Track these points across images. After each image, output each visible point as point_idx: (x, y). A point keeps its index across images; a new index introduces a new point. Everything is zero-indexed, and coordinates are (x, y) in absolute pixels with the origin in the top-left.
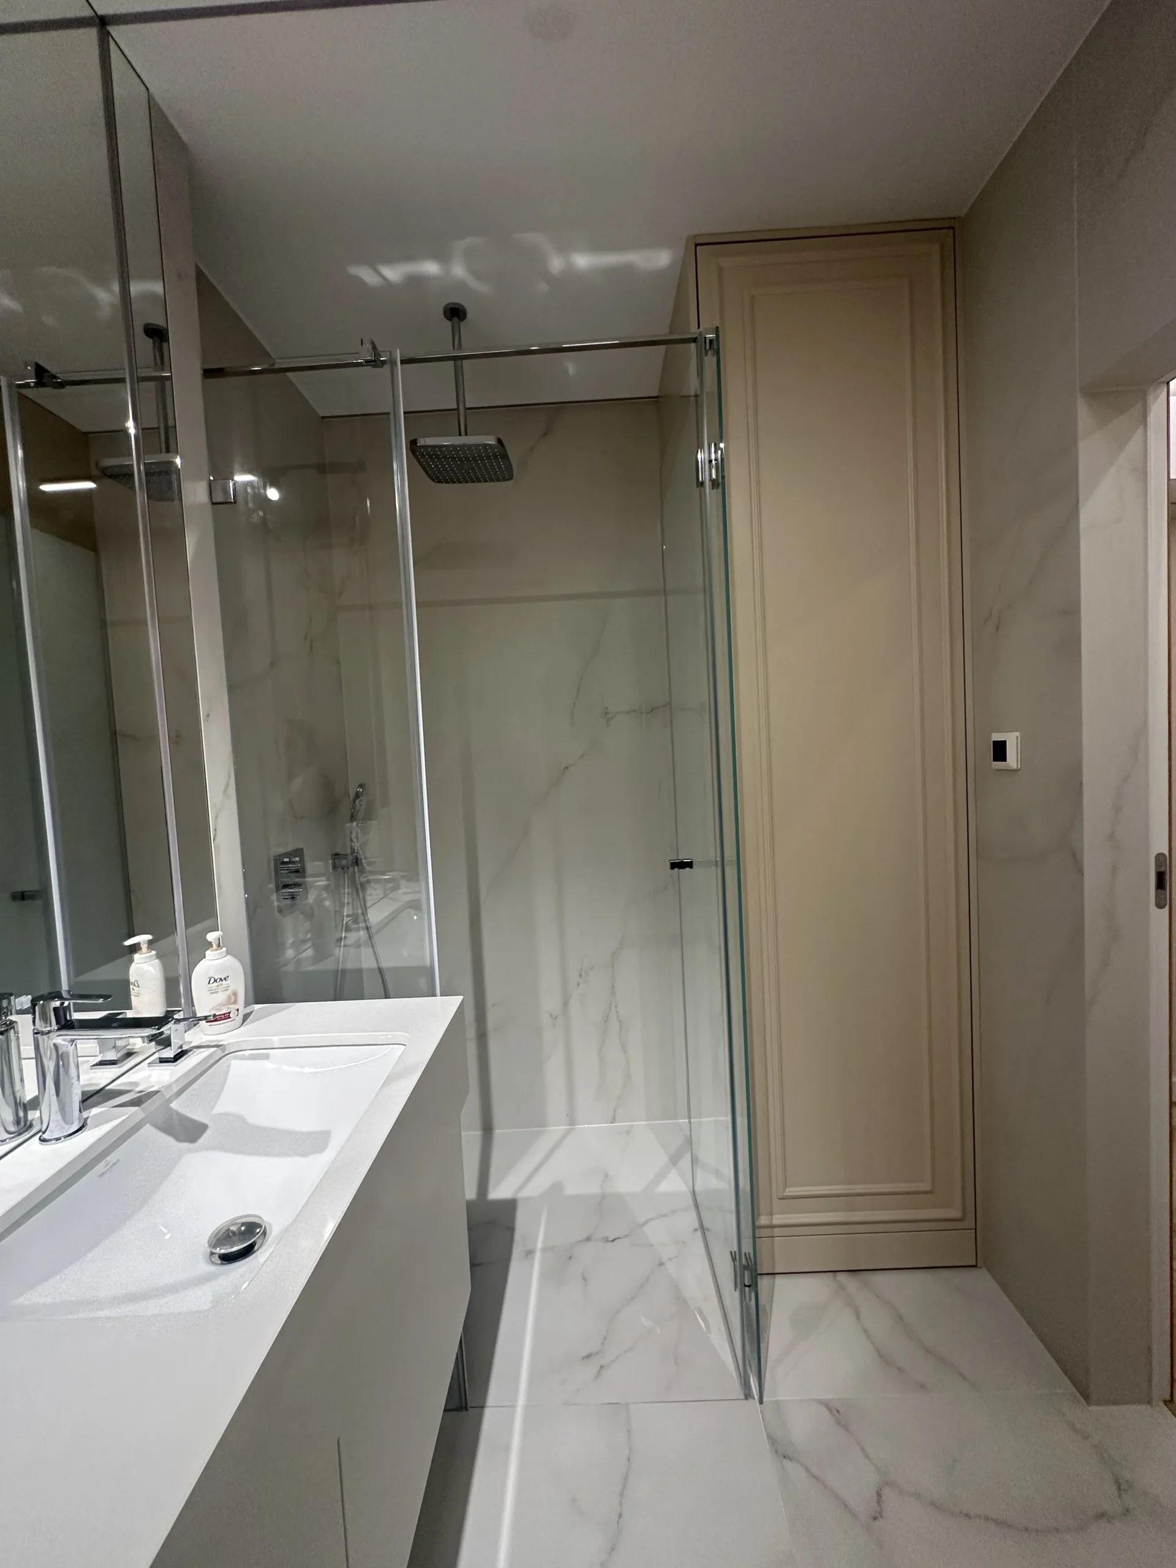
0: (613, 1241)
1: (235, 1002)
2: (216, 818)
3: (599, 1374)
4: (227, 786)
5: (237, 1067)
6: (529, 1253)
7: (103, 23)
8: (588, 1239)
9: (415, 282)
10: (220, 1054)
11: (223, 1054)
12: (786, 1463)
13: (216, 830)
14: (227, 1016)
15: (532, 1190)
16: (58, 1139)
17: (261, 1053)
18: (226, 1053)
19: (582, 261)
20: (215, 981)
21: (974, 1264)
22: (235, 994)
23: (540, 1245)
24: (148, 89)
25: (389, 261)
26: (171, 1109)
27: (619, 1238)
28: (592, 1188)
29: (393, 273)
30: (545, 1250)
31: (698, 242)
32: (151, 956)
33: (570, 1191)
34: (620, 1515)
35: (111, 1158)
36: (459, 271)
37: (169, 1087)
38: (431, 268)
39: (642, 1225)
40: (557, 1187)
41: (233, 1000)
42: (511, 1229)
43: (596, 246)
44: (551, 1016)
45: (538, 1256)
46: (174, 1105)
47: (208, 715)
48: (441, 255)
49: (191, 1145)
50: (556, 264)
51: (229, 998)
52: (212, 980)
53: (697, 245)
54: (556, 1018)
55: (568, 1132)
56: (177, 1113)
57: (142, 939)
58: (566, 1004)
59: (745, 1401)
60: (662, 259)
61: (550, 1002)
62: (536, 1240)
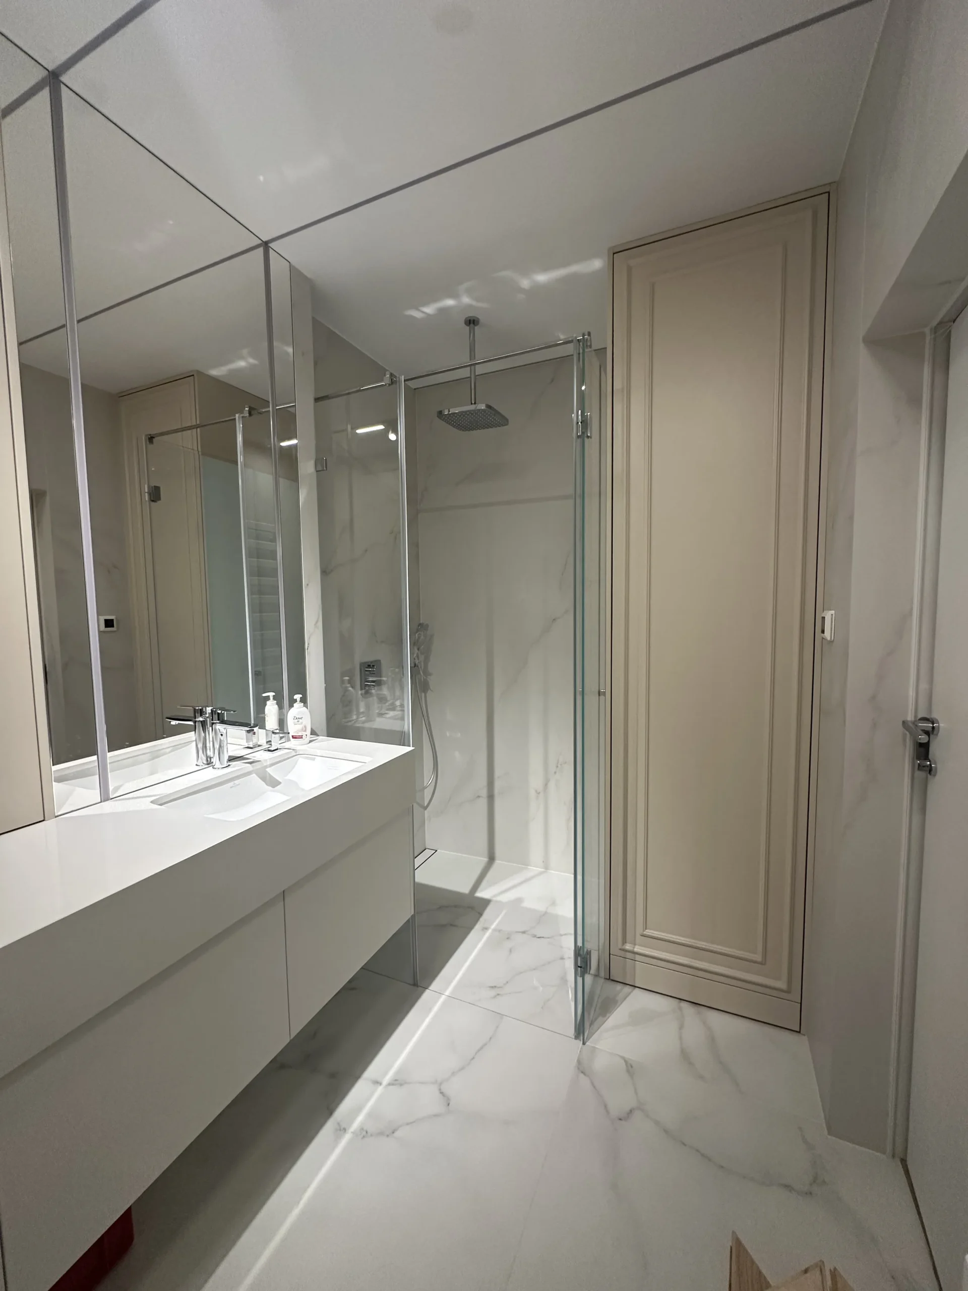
0: (539, 938)
1: (305, 731)
2: (309, 638)
3: (495, 997)
4: (317, 622)
5: (301, 761)
6: (485, 929)
7: (266, 245)
8: (524, 932)
9: (442, 311)
10: (294, 754)
11: (295, 754)
12: (582, 1075)
13: (309, 644)
14: (301, 737)
15: (504, 898)
16: (219, 768)
17: (312, 757)
18: (297, 754)
19: (542, 278)
20: (297, 718)
21: (798, 1030)
22: (305, 727)
23: (493, 927)
24: (290, 263)
25: (426, 304)
26: (267, 771)
27: (543, 937)
28: (540, 907)
29: (430, 310)
30: (495, 930)
31: (615, 251)
32: (273, 704)
33: (526, 904)
34: (473, 1058)
35: (237, 782)
36: (466, 300)
37: (266, 760)
38: (450, 302)
39: (561, 935)
40: (519, 900)
41: (304, 730)
42: (481, 914)
43: (546, 269)
44: (536, 791)
45: (490, 931)
46: (268, 770)
47: (308, 585)
48: (454, 296)
49: (270, 788)
50: (525, 283)
51: (302, 729)
52: (295, 718)
53: (614, 254)
54: (539, 793)
55: (541, 873)
56: (269, 774)
57: (271, 694)
58: (546, 785)
59: (574, 1040)
60: (597, 264)
61: (535, 782)
62: (492, 923)
